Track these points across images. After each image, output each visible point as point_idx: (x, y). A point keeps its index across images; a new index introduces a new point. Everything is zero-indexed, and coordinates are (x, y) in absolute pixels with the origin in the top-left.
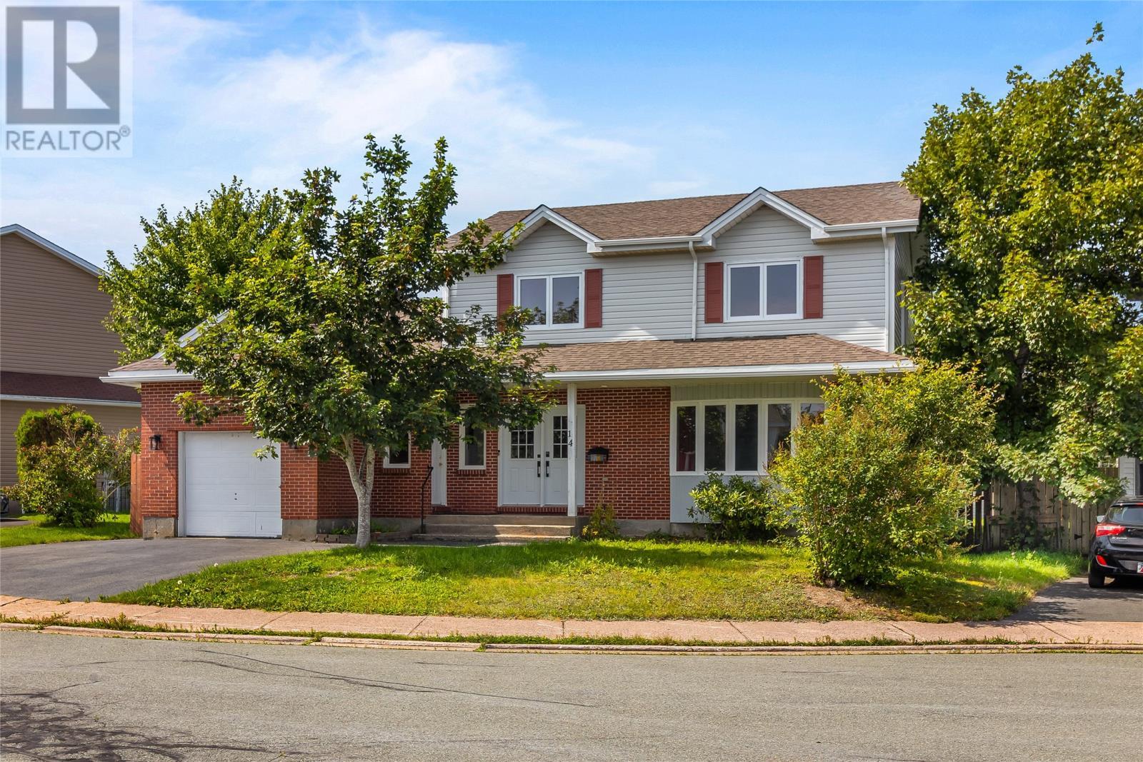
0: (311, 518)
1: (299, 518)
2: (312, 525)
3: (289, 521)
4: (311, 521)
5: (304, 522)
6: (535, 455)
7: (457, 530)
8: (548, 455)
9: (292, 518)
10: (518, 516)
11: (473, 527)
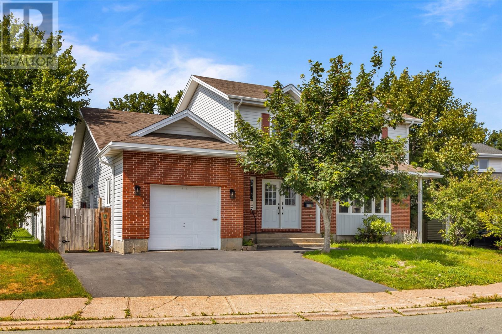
0: (239, 237)
1: (232, 237)
2: (239, 241)
3: (226, 239)
4: (239, 239)
5: (235, 239)
6: (277, 204)
7: (273, 241)
8: (283, 204)
9: (228, 237)
10: (296, 234)
11: (280, 240)
